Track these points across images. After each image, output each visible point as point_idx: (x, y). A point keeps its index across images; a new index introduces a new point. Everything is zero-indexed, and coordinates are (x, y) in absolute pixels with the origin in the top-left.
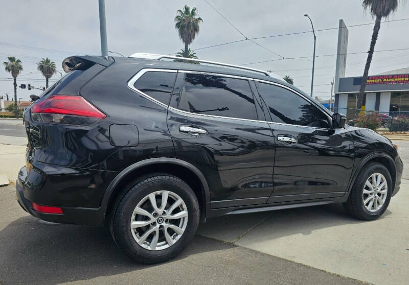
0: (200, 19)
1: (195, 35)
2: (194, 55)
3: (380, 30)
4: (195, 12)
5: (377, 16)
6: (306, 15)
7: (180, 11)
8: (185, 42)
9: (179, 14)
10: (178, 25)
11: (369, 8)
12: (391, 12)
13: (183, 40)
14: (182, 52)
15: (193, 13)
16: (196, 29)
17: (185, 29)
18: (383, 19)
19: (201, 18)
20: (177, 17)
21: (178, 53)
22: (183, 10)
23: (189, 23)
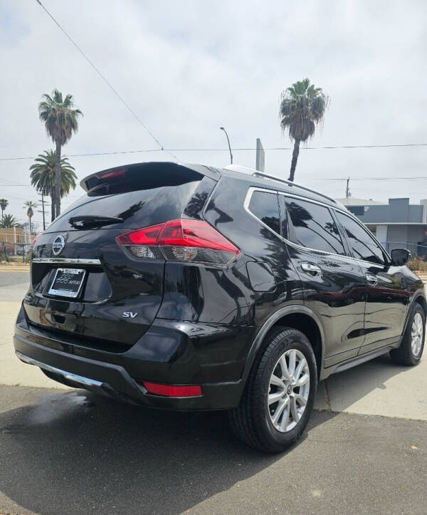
0: (78, 111)
1: (70, 133)
2: (66, 161)
3: (299, 155)
4: (71, 100)
5: (296, 139)
6: (222, 129)
7: (48, 96)
8: (56, 140)
9: (45, 100)
10: (44, 116)
11: (287, 129)
12: (309, 137)
13: (53, 138)
14: (46, 155)
15: (68, 102)
16: (73, 125)
17: (56, 122)
18: (302, 143)
19: (80, 110)
20: (43, 104)
21: (40, 155)
22: (53, 96)
23: (62, 115)
